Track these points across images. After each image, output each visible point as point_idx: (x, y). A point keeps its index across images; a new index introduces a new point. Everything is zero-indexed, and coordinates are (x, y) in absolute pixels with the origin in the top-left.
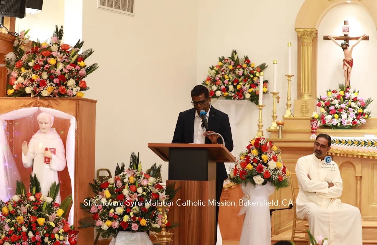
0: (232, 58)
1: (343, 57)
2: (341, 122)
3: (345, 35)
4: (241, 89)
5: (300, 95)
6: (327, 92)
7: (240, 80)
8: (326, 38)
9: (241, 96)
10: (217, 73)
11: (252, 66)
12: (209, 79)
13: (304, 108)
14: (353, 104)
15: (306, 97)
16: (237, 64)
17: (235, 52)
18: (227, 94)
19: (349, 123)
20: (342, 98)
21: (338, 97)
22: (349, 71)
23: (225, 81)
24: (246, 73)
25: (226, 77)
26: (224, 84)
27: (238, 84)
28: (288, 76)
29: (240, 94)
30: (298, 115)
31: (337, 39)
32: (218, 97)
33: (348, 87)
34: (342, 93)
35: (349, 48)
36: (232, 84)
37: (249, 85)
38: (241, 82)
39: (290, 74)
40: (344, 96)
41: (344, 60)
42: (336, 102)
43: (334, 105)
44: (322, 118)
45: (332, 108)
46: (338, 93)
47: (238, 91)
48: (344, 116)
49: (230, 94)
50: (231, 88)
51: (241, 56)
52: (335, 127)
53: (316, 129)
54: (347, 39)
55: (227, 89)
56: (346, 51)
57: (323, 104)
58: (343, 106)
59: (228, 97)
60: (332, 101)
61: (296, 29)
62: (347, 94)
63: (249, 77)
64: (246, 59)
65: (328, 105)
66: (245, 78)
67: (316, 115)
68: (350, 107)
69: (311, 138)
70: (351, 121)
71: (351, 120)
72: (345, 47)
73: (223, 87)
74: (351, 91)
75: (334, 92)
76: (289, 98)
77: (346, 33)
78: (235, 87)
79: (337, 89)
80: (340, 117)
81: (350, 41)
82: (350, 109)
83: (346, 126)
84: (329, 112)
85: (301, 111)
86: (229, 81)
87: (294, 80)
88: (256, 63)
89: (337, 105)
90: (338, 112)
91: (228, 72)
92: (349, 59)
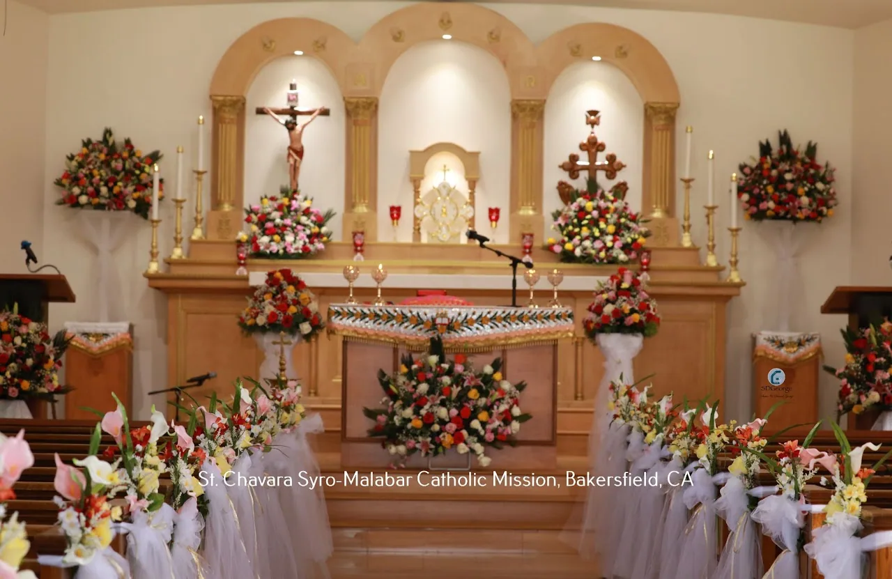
0: (105, 141)
1: (288, 143)
2: (285, 249)
3: (292, 108)
4: (121, 193)
5: (216, 204)
6: (262, 199)
7: (119, 178)
8: (261, 111)
9: (120, 205)
10: (81, 166)
11: (137, 155)
12: (66, 176)
13: (225, 225)
14: (304, 219)
15: (227, 208)
16: (112, 151)
17: (108, 132)
18: (96, 200)
19: (297, 249)
20: (286, 210)
21: (280, 208)
22: (297, 165)
23: (94, 180)
24: (127, 166)
25: (95, 172)
26: (92, 184)
27: (115, 184)
28: (199, 173)
29: (118, 201)
30: (213, 237)
31: (279, 112)
32: (82, 206)
33: (295, 192)
34: (286, 201)
35: (298, 128)
36: (106, 185)
37: (134, 187)
38: (120, 181)
39: (201, 169)
40: (289, 207)
41: (290, 148)
42: (276, 215)
43: (273, 220)
44: (253, 240)
45: (269, 225)
46: (279, 202)
47: (115, 195)
48: (289, 238)
49: (103, 201)
50: (104, 190)
51: (118, 138)
52: (274, 256)
53: (244, 259)
54: (293, 113)
55: (97, 193)
56: (293, 133)
57: (255, 218)
58: (288, 221)
59: (100, 207)
60: (269, 214)
61: (211, 97)
62: (294, 202)
63: (133, 174)
64: (128, 143)
65: (263, 220)
66: (126, 174)
67: (243, 236)
68: (299, 223)
69: (237, 273)
70: (301, 246)
71: (300, 244)
72: (291, 126)
73: (91, 189)
74: (300, 197)
75: (273, 199)
76: (199, 209)
77: (293, 104)
78: (110, 190)
79: (279, 195)
80: (283, 239)
81: (299, 118)
82: (299, 227)
83: (294, 254)
84: (265, 232)
85: (219, 229)
86: (101, 180)
87: (207, 179)
88: (143, 149)
89: (278, 221)
90: (280, 231)
91: (98, 164)
92: (296, 146)
